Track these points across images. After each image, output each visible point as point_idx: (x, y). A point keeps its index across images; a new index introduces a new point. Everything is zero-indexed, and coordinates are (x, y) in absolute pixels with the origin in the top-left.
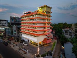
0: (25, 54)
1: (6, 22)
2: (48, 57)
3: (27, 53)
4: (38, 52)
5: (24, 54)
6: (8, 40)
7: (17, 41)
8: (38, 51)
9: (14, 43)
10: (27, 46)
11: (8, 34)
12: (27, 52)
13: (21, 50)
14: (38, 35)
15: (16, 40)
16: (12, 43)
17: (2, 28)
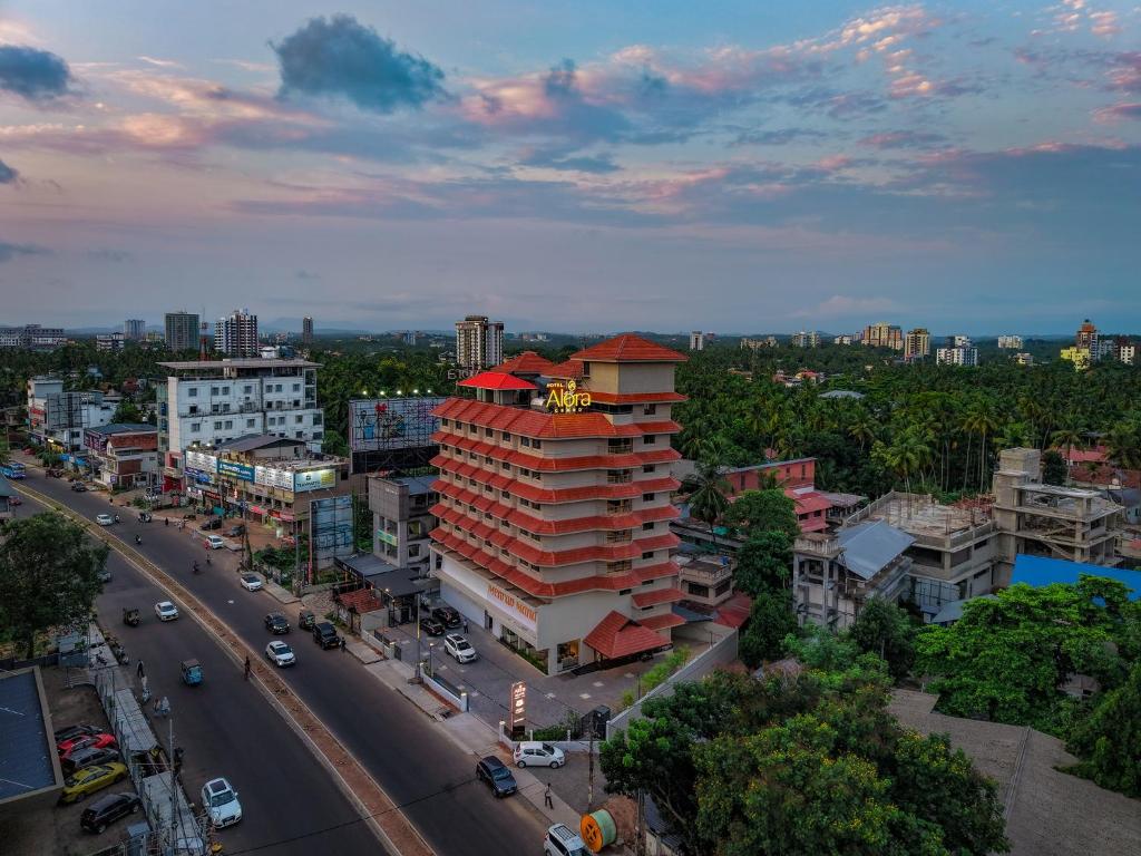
0: (447, 715)
1: (296, 387)
2: (574, 742)
3: (458, 710)
4: (519, 711)
5: (441, 719)
6: (337, 601)
7: (405, 620)
8: (520, 703)
9: (377, 635)
10: (471, 661)
11: (336, 545)
12: (463, 708)
13: (427, 688)
14: (544, 588)
15: (398, 613)
16: (365, 634)
17: (273, 472)
